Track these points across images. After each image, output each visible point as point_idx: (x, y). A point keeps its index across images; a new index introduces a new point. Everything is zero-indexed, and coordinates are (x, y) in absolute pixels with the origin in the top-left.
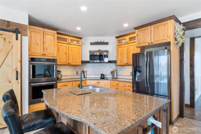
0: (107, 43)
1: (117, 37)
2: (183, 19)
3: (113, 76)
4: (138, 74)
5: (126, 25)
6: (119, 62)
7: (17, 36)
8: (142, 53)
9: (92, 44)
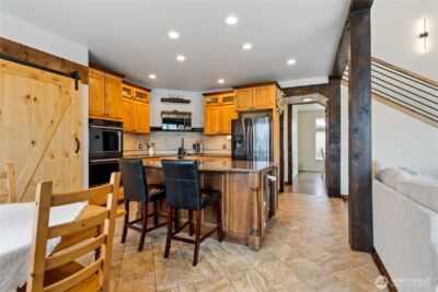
0: (188, 102)
1: (204, 95)
2: (284, 84)
3: (198, 150)
4: (238, 145)
5: (221, 81)
6: (207, 131)
7: (77, 83)
8: (239, 120)
9: (163, 100)
